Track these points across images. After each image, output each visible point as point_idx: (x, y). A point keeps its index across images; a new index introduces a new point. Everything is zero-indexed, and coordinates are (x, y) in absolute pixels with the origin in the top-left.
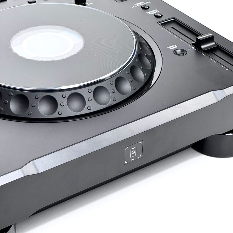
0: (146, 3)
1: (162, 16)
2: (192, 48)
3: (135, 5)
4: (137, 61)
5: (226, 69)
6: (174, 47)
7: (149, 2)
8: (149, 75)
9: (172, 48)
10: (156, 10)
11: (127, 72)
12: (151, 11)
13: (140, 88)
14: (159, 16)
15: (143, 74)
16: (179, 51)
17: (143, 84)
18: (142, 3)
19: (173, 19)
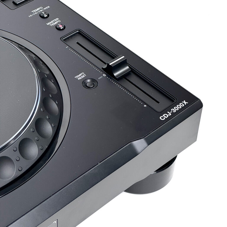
0: (45, 9)
1: (65, 28)
2: (103, 76)
3: (33, 13)
4: (42, 110)
5: (145, 106)
6: (82, 75)
7: (48, 7)
8: (57, 125)
9: (80, 78)
10: (57, 19)
11: (32, 130)
12: (52, 22)
13: (48, 145)
14: (61, 28)
15: (50, 125)
16: (89, 81)
17: (51, 140)
18: (40, 9)
19: (78, 31)
